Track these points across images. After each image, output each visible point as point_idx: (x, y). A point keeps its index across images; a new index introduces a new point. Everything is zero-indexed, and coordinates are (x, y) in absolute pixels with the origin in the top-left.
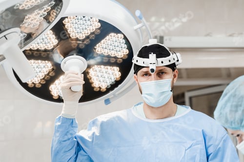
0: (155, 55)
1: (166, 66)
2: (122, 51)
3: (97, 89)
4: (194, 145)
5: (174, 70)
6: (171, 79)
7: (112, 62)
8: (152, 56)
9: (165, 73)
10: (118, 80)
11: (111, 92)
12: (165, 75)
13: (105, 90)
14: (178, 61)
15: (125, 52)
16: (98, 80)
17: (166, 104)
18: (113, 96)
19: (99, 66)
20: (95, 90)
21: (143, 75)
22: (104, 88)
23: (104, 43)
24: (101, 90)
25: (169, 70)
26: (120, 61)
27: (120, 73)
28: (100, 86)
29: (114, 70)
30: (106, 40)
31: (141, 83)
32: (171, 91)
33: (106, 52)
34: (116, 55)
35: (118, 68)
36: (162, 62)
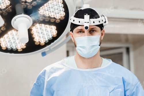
0: (89, 16)
1: (97, 25)
2: (60, 13)
3: (37, 43)
4: (116, 89)
5: (102, 29)
6: (100, 36)
7: (52, 21)
8: (87, 17)
9: (96, 31)
10: (55, 36)
11: (48, 47)
12: (96, 32)
13: (44, 44)
14: (105, 22)
15: (62, 14)
16: (39, 36)
17: (95, 56)
18: (48, 50)
19: (40, 24)
20: (36, 43)
21: (78, 32)
22: (43, 43)
23: (47, 6)
24: (41, 44)
25: (98, 29)
26: (58, 21)
27: (56, 31)
28: (40, 41)
29: (52, 28)
30: (48, 3)
31: (76, 38)
32: (99, 45)
33: (47, 14)
34: (55, 16)
35: (55, 27)
36: (94, 22)
